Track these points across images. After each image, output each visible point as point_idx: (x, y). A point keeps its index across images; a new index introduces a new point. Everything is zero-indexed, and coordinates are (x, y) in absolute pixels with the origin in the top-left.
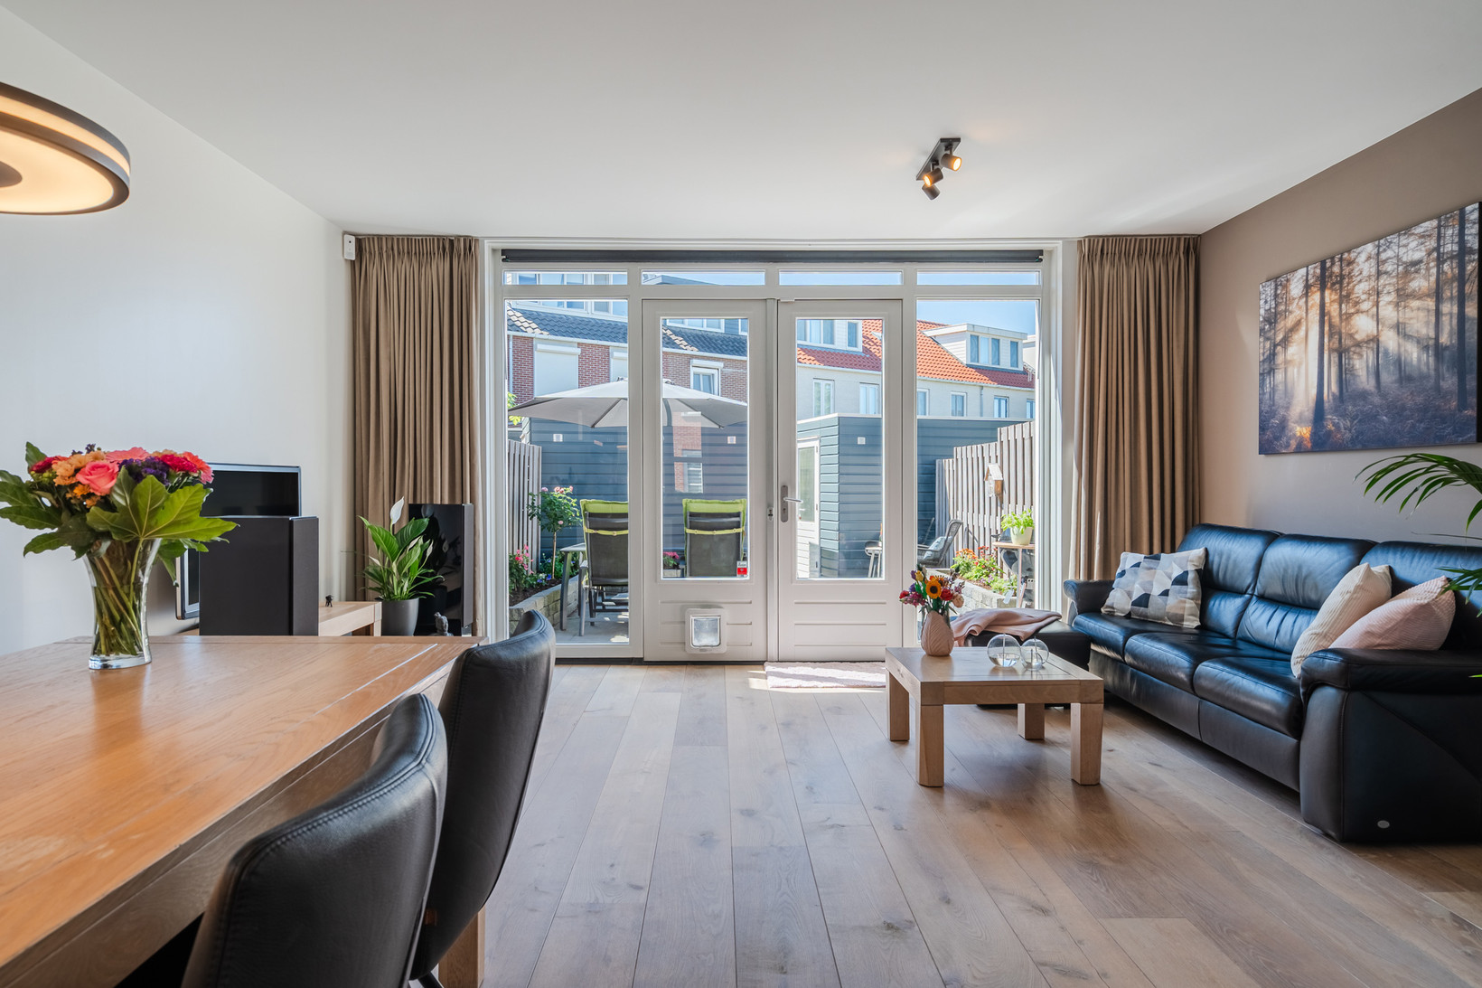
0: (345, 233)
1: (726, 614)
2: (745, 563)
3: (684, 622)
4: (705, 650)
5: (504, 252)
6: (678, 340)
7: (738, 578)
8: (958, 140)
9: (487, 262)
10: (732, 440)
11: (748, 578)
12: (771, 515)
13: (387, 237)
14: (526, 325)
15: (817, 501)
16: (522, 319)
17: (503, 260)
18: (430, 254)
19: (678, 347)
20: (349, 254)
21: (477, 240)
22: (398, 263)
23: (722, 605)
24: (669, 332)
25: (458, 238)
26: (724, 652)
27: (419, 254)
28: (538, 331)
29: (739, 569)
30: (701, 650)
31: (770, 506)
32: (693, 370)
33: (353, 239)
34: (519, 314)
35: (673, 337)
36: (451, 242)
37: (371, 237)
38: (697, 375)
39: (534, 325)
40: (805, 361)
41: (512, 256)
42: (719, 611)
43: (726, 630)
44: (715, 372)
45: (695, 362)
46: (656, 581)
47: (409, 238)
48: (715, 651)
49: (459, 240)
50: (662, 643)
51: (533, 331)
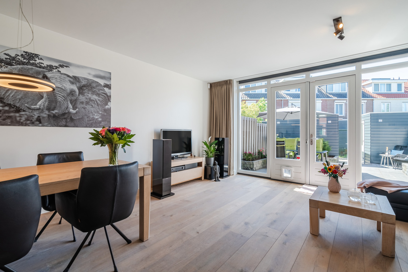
0: (208, 83)
1: (293, 169)
2: (299, 156)
3: (281, 170)
4: (287, 178)
5: (239, 81)
6: (331, 96)
7: (297, 160)
8: (341, 17)
9: (235, 84)
10: (330, 122)
11: (300, 160)
12: (307, 143)
13: (215, 83)
14: (287, 97)
15: (363, 139)
16: (286, 96)
17: (239, 83)
18: (223, 85)
19: (331, 98)
20: (209, 87)
21: (232, 80)
22: (217, 88)
23: (292, 167)
24: (328, 94)
25: (228, 80)
26: (292, 179)
27: (221, 85)
28: (290, 98)
29: (297, 157)
30: (285, 178)
31: (307, 140)
32: (335, 104)
33: (210, 84)
34: (285, 94)
35: (329, 95)
36: (227, 81)
37: (213, 83)
38: (337, 105)
39: (289, 97)
40: (378, 97)
41: (241, 82)
42: (291, 168)
43: (293, 174)
44: (343, 103)
45: (336, 101)
46: (274, 159)
47: (219, 82)
48: (290, 179)
49: (228, 81)
50: (275, 174)
51: (288, 98)
